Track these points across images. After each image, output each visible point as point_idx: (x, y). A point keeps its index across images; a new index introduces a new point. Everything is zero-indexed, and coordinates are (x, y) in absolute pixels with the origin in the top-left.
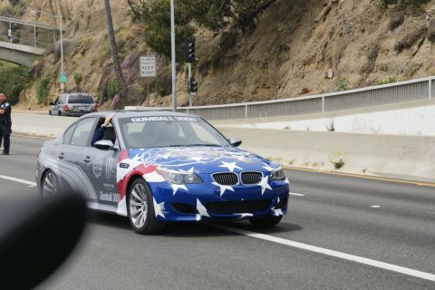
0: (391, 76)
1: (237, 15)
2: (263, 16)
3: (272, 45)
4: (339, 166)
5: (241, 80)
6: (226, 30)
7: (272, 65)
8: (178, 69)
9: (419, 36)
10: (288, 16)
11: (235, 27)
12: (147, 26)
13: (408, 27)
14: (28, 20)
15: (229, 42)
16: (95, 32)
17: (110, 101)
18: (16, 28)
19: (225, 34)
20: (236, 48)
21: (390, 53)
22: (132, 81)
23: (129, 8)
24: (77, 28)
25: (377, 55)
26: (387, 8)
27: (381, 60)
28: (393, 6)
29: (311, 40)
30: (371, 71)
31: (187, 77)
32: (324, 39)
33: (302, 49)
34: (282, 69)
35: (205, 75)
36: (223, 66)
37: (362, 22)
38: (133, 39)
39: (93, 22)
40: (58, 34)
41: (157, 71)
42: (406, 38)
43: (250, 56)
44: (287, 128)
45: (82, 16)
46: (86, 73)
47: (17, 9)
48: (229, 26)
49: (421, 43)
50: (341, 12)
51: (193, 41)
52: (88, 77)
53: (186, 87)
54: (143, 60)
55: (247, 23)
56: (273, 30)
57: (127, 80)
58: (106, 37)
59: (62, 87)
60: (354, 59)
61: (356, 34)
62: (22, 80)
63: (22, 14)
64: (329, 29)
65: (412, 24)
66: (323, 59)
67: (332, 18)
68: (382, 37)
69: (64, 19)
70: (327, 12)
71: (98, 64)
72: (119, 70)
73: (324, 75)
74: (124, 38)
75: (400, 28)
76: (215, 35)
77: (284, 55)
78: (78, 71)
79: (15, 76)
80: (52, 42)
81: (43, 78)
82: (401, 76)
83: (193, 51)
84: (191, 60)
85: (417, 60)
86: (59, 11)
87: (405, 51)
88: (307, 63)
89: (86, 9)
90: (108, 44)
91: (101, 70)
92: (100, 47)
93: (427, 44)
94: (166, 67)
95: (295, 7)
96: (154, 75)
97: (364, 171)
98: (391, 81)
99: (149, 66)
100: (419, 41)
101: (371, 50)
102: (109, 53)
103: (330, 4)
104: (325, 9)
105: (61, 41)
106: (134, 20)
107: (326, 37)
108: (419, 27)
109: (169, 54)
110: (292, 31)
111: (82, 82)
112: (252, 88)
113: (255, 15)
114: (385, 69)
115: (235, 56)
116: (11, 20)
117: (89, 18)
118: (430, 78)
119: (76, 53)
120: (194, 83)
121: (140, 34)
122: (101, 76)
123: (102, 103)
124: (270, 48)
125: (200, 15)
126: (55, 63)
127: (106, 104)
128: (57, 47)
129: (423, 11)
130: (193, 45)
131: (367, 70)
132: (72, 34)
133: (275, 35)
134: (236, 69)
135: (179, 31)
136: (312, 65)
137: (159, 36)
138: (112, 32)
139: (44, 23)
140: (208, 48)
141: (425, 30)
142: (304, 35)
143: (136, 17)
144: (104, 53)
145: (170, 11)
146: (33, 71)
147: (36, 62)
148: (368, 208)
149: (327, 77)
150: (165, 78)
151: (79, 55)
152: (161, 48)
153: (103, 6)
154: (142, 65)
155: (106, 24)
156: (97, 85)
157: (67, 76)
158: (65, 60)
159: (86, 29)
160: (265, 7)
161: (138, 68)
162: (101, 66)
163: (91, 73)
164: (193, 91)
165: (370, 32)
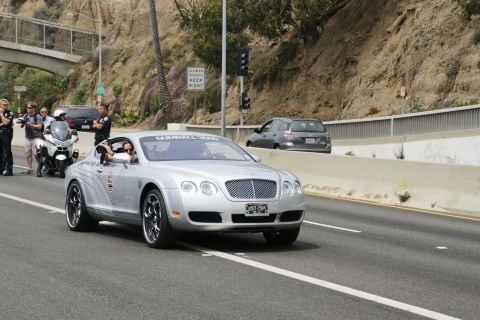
0: (473, 97)
1: (298, 22)
2: (328, 25)
3: (338, 57)
4: (404, 199)
5: (301, 97)
6: (286, 40)
7: (337, 81)
8: (229, 83)
10: (357, 26)
11: (296, 36)
12: (195, 33)
14: (64, 24)
15: (288, 53)
16: (138, 38)
17: (152, 116)
18: (51, 31)
19: (284, 44)
20: (296, 60)
21: (473, 71)
22: (177, 95)
23: (177, 12)
24: (119, 34)
25: (457, 73)
26: (469, 19)
27: (462, 78)
28: (478, 16)
29: (382, 53)
30: (449, 91)
31: (239, 91)
32: (397, 52)
33: (372, 63)
34: (347, 86)
35: (260, 90)
36: (281, 80)
37: (441, 34)
38: (181, 47)
39: (137, 28)
40: (98, 40)
41: (206, 84)
43: (312, 69)
44: (349, 154)
45: (125, 20)
46: (126, 85)
47: (53, 10)
48: (289, 35)
50: (417, 22)
51: (247, 51)
52: (128, 89)
53: (238, 103)
54: (191, 71)
56: (339, 41)
57: (172, 93)
58: (151, 44)
59: (99, 99)
60: (430, 76)
61: (434, 48)
62: (56, 91)
63: (58, 16)
64: (403, 41)
66: (395, 75)
67: (407, 29)
68: (464, 52)
69: (104, 22)
70: (402, 22)
71: (140, 75)
73: (395, 94)
74: (170, 46)
76: (274, 45)
77: (353, 70)
78: (118, 82)
79: (48, 86)
80: (90, 49)
81: (79, 88)
83: (246, 62)
84: (244, 73)
86: (99, 14)
88: (377, 79)
89: (129, 11)
90: (152, 52)
91: (143, 81)
92: (143, 55)
94: (216, 80)
95: (365, 15)
96: (202, 88)
97: (433, 206)
98: (473, 103)
99: (197, 78)
101: (450, 66)
102: (153, 62)
103: (405, 12)
104: (399, 18)
105: (100, 48)
106: (182, 26)
107: (399, 50)
109: (219, 66)
110: (361, 42)
111: (122, 95)
112: (313, 106)
113: (319, 23)
114: (466, 88)
115: (295, 69)
116: (45, 23)
117: (133, 22)
119: (117, 61)
120: (246, 99)
121: (188, 41)
122: (143, 88)
123: (143, 120)
124: (335, 62)
125: (256, 22)
126: (92, 72)
127: (148, 119)
128: (95, 54)
130: (247, 56)
131: (445, 89)
132: (112, 40)
133: (341, 47)
134: (295, 84)
135: (232, 40)
136: (382, 82)
137: (207, 45)
139: (82, 27)
140: (264, 60)
142: (374, 48)
143: (185, 22)
144: (147, 63)
145: (221, 16)
146: (68, 80)
147: (72, 71)
148: (432, 250)
150: (215, 92)
151: (119, 64)
152: (210, 58)
153: (148, 9)
154: (189, 78)
155: (151, 29)
156: (138, 98)
157: (105, 87)
158: (103, 70)
159: (129, 34)
160: (331, 15)
161: (185, 80)
162: (144, 77)
163: (132, 85)
164: (245, 108)
165: (451, 46)
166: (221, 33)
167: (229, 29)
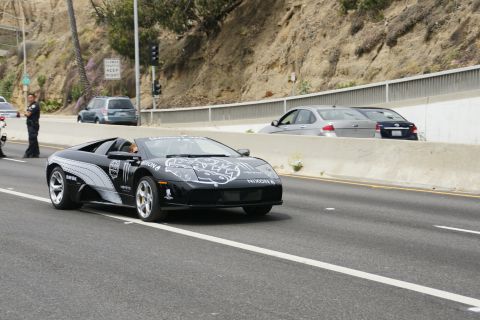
0: (352, 80)
1: (201, 18)
2: (227, 20)
3: (237, 48)
4: (297, 168)
5: (207, 83)
6: (191, 33)
7: (236, 68)
8: (142, 72)
9: (377, 41)
10: (252, 20)
11: (200, 30)
12: (111, 29)
13: (368, 33)
15: (194, 45)
16: (59, 34)
17: (74, 104)
19: (189, 37)
20: (200, 51)
21: (351, 58)
22: (96, 84)
23: (93, 10)
24: (40, 31)
25: (338, 60)
26: (346, 13)
27: (342, 64)
28: (354, 11)
29: (275, 44)
30: (332, 75)
31: (151, 79)
32: (287, 43)
33: (265, 52)
34: (246, 72)
35: (169, 78)
36: (188, 68)
37: (324, 27)
38: (98, 41)
39: (57, 25)
40: (21, 36)
41: (122, 74)
42: (366, 42)
43: (215, 58)
44: (249, 131)
45: (46, 18)
46: (50, 75)
48: (194, 30)
49: (380, 48)
50: (303, 16)
51: (157, 44)
52: (52, 79)
53: (150, 90)
54: (107, 63)
55: (211, 26)
56: (237, 34)
57: (91, 82)
58: (70, 39)
59: (25, 89)
60: (316, 63)
61: (318, 39)
64: (292, 33)
65: (371, 29)
66: (286, 63)
67: (294, 22)
68: (343, 42)
69: (27, 20)
70: (290, 17)
71: (62, 67)
72: (83, 72)
73: (287, 79)
74: (88, 40)
75: (360, 32)
76: (180, 38)
77: (248, 58)
78: (42, 73)
80: (15, 44)
81: (6, 79)
82: (361, 80)
83: (157, 53)
84: (155, 63)
85: (376, 64)
86: (22, 13)
87: (365, 56)
88: (271, 66)
89: (49, 10)
90: (72, 46)
91: (65, 72)
92: (64, 49)
93: (386, 48)
94: (131, 70)
95: (259, 11)
96: (118, 77)
97: (322, 174)
98: (352, 85)
99: (113, 69)
100: (378, 46)
101: (332, 54)
102: (73, 55)
103: (292, 8)
104: (288, 13)
105: (24, 43)
106: (98, 22)
107: (288, 41)
108: (378, 33)
109: (133, 57)
110: (256, 35)
111: (46, 85)
112: (216, 91)
113: (219, 18)
114: (345, 73)
115: (200, 59)
117: (53, 19)
118: (387, 83)
119: (40, 54)
120: (158, 86)
121: (104, 36)
122: (65, 78)
123: (66, 106)
124: (234, 52)
125: (164, 18)
126: (18, 65)
127: (70, 106)
128: (19, 49)
129: (382, 17)
130: (157, 48)
131: (329, 74)
132: (35, 36)
133: (238, 39)
134: (201, 73)
135: (144, 34)
136: (276, 69)
137: (124, 39)
138: (76, 34)
139: (6, 24)
140: (172, 51)
141: (383, 35)
142: (267, 40)
143: (100, 19)
144: (68, 55)
145: (133, 13)
148: (322, 211)
149: (290, 81)
150: (130, 81)
151: (42, 57)
152: (125, 51)
153: (66, 8)
154: (106, 68)
155: (70, 26)
156: (61, 88)
157: (30, 78)
158: (28, 62)
159: (50, 31)
160: (229, 11)
161: (102, 70)
162: (65, 68)
163: (55, 76)
164: (157, 93)
165: (332, 37)
166: (133, 28)
167: (140, 25)
